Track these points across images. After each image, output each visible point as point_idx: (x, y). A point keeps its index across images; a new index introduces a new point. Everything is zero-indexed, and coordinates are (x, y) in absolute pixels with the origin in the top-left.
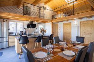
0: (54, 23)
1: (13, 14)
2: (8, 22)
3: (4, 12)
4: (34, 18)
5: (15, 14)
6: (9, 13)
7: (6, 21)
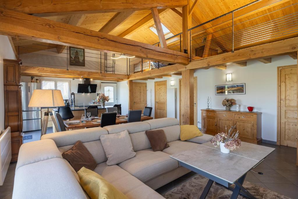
0: (133, 81)
1: (48, 69)
2: (40, 82)
3: (32, 67)
4: (89, 73)
5: (53, 69)
6: (41, 68)
7: (37, 80)
